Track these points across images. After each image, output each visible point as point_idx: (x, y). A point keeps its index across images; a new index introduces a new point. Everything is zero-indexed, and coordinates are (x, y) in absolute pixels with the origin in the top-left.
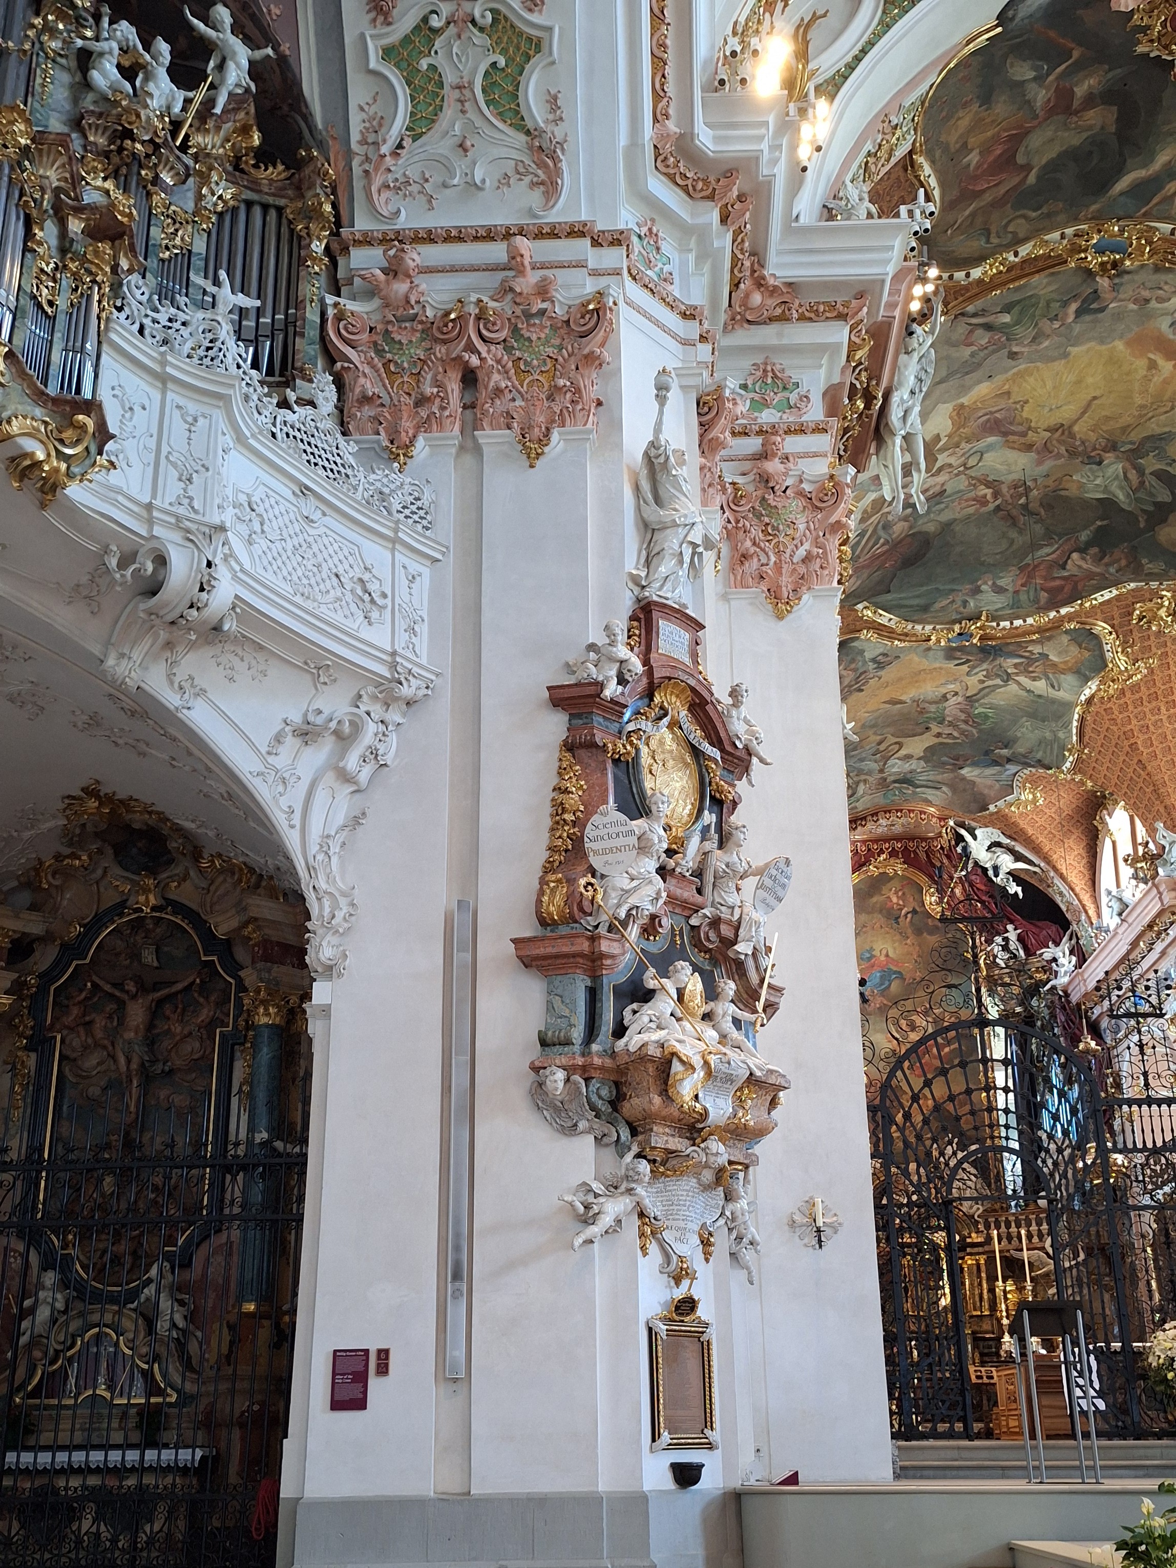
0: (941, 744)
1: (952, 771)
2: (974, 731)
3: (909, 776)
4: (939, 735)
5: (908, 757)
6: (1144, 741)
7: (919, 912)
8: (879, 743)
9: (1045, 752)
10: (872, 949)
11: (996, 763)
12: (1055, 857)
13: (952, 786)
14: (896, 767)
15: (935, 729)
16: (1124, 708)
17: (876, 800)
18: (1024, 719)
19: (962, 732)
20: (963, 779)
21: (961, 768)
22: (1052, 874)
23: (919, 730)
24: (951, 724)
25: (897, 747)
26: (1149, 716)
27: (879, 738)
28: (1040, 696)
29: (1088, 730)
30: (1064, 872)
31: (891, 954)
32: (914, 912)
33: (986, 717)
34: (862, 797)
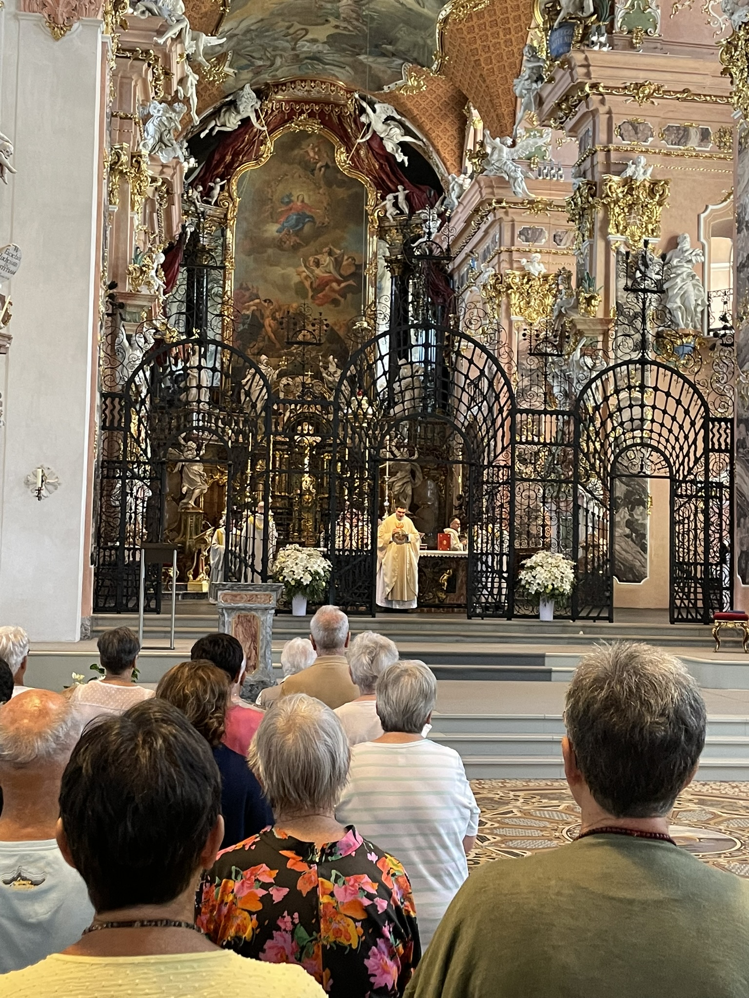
0: (339, 34)
1: (352, 56)
2: (365, 28)
3: (318, 55)
4: (337, 27)
5: (314, 41)
6: (486, 59)
7: (331, 167)
8: (289, 28)
9: (419, 53)
10: (290, 195)
11: (383, 55)
12: (433, 135)
13: (353, 67)
14: (305, 47)
15: (333, 22)
16: (471, 30)
17: (293, 71)
18: (401, 25)
19: (355, 28)
20: (361, 63)
21: (359, 54)
22: (431, 149)
23: (319, 21)
24: (345, 20)
25: (304, 32)
26: (490, 38)
27: (287, 24)
28: (410, 9)
29: (447, 42)
30: (440, 148)
31: (306, 201)
32: (327, 166)
33: (372, 19)
34: (280, 67)
